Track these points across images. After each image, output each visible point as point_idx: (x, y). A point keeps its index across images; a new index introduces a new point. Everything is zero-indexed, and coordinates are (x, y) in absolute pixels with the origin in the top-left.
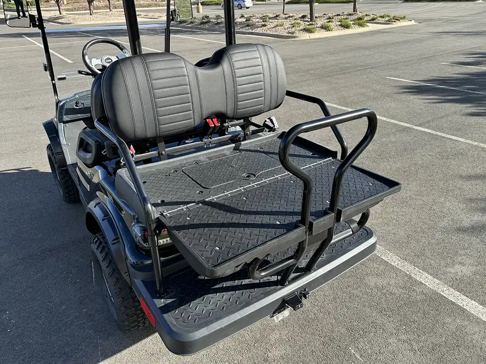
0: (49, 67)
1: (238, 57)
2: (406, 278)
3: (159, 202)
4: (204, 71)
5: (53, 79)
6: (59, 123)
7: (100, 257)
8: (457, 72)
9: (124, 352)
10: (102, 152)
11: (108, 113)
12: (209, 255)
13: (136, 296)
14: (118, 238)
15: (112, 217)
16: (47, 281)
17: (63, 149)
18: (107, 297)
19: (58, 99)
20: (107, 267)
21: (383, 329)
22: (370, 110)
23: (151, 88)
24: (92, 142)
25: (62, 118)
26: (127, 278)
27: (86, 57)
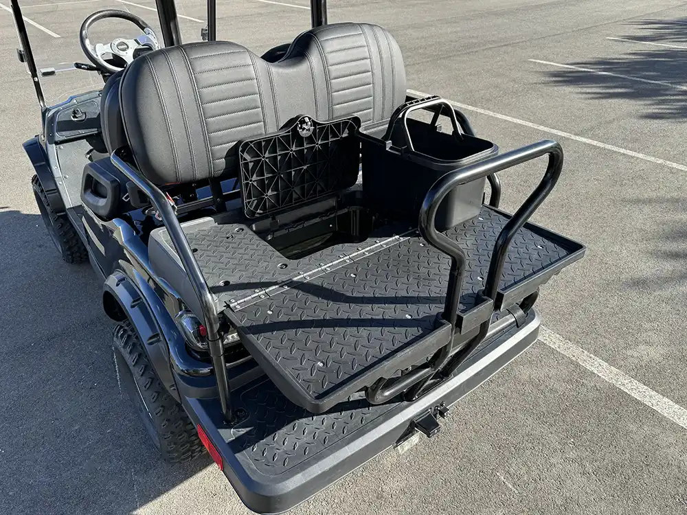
0: (27, 55)
1: (332, 46)
2: (572, 367)
3: (221, 284)
4: (281, 70)
5: (34, 74)
6: (48, 145)
7: (130, 360)
8: (629, 51)
9: (173, 492)
10: (123, 198)
11: (132, 141)
12: (308, 377)
13: (188, 417)
14: (158, 335)
15: (145, 302)
16: (48, 387)
17: (58, 185)
18: (142, 411)
19: (45, 106)
20: (142, 375)
21: (543, 444)
22: (552, 142)
23: (200, 101)
24: (105, 182)
25: (53, 136)
26: (175, 395)
27: (87, 42)
